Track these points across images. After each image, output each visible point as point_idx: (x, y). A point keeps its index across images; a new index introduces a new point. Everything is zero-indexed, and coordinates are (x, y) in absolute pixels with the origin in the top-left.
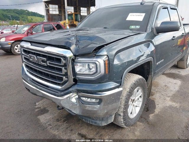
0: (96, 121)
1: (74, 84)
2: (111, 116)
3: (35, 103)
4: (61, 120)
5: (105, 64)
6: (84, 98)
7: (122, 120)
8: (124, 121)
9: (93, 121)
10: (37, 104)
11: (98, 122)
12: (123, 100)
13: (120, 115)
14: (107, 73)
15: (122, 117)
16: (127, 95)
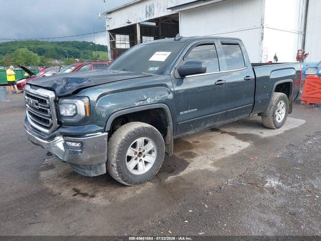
0: (85, 171)
1: (59, 127)
2: (100, 164)
3: (44, 160)
4: (63, 176)
5: (85, 107)
6: (70, 143)
7: (117, 173)
8: (119, 174)
9: (82, 170)
10: (46, 160)
11: (87, 172)
12: (116, 148)
13: (113, 166)
14: (88, 115)
15: (115, 169)
16: (122, 143)
